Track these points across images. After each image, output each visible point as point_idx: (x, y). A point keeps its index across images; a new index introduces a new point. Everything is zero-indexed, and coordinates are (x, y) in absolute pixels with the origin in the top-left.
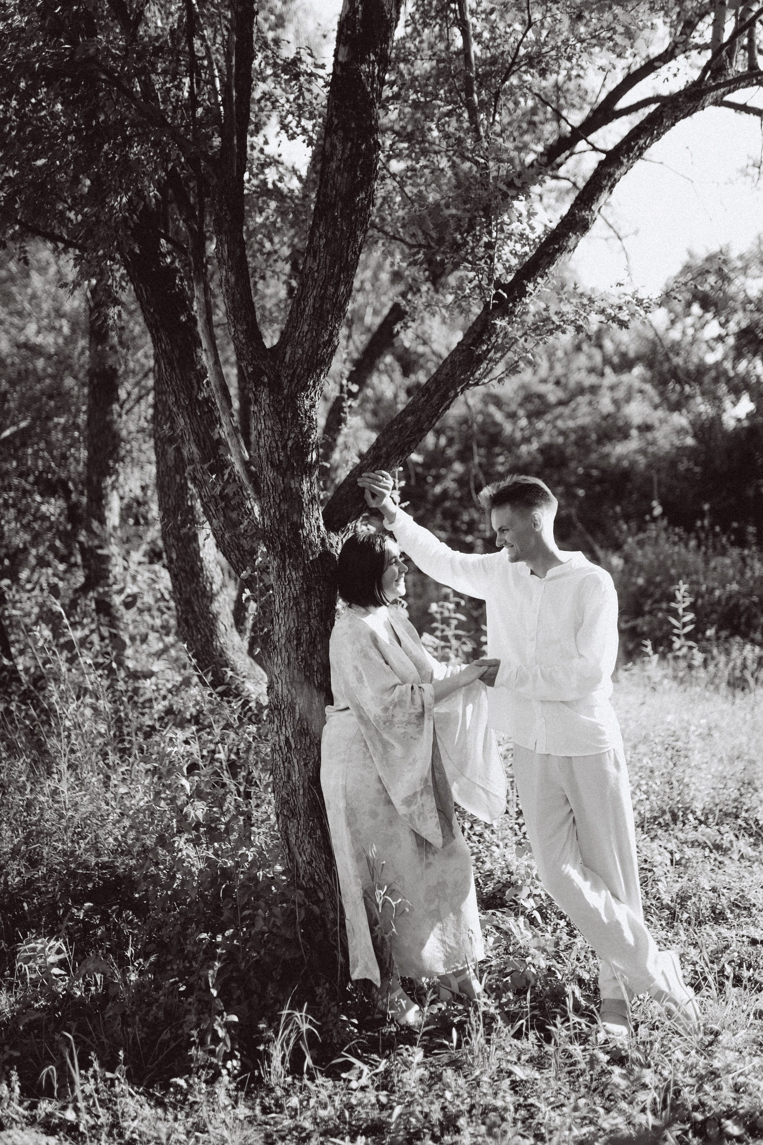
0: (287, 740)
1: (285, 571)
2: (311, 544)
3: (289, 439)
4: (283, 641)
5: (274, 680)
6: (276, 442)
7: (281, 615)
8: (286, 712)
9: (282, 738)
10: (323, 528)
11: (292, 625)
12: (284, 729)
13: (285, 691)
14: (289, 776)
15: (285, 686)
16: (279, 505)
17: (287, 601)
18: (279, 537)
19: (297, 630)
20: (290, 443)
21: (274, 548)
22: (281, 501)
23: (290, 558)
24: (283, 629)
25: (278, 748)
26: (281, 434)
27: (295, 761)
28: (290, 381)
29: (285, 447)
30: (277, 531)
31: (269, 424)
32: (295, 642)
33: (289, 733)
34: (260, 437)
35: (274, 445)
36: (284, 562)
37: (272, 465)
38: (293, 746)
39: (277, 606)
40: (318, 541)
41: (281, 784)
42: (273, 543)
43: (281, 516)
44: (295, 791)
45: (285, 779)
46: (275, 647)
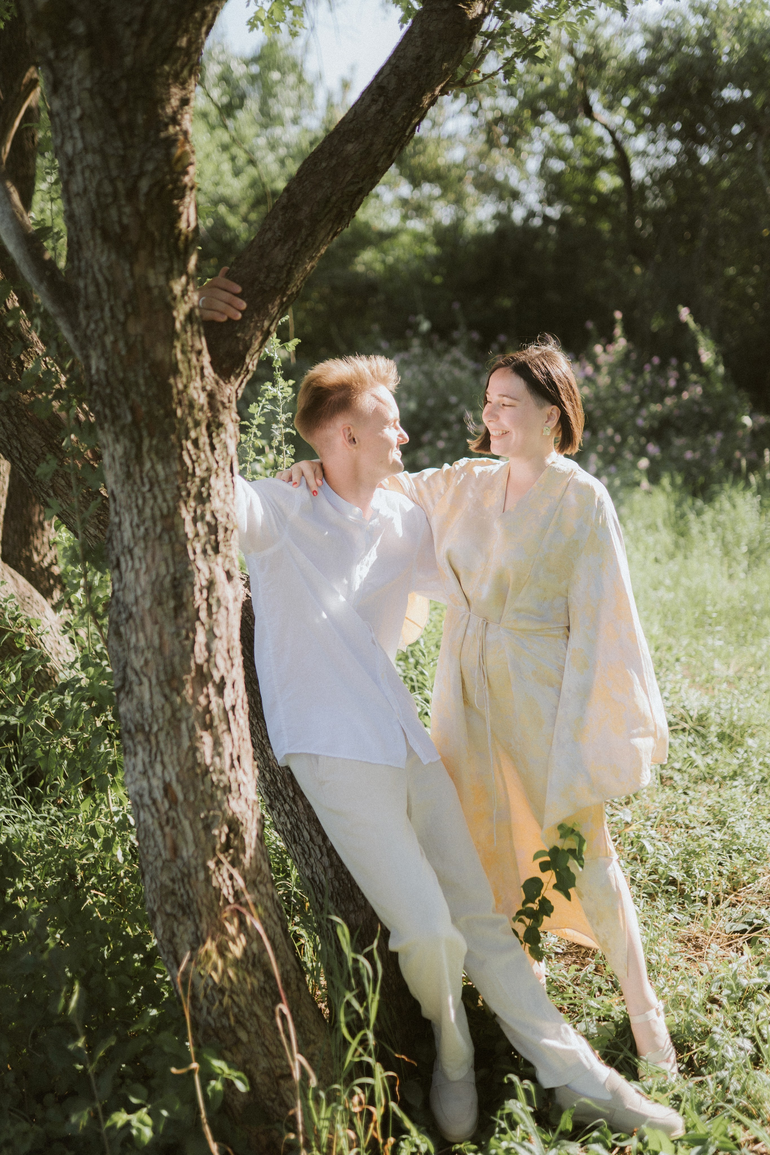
0: (167, 789)
1: (141, 464)
2: (191, 405)
3: (142, 174)
4: (147, 603)
5: (133, 677)
6: (112, 181)
7: (138, 552)
8: (162, 737)
9: (156, 783)
10: (209, 371)
11: (163, 570)
12: (158, 768)
13: (159, 700)
14: (175, 850)
15: (156, 689)
16: (124, 324)
17: (149, 523)
18: (127, 396)
19: (174, 579)
20: (144, 185)
21: (116, 418)
22: (127, 315)
23: (151, 436)
24: (144, 579)
25: (147, 800)
26: (124, 161)
27: (186, 823)
28: (139, 35)
29: (132, 193)
30: (122, 382)
31: (94, 138)
32: (172, 604)
33: (171, 775)
34: (72, 173)
35: (107, 188)
36: (139, 448)
37: (106, 236)
38: (181, 797)
39: (127, 534)
40: (202, 399)
41: (159, 864)
42: (112, 408)
43: (130, 348)
44: (189, 875)
45: (166, 855)
46: (131, 616)
